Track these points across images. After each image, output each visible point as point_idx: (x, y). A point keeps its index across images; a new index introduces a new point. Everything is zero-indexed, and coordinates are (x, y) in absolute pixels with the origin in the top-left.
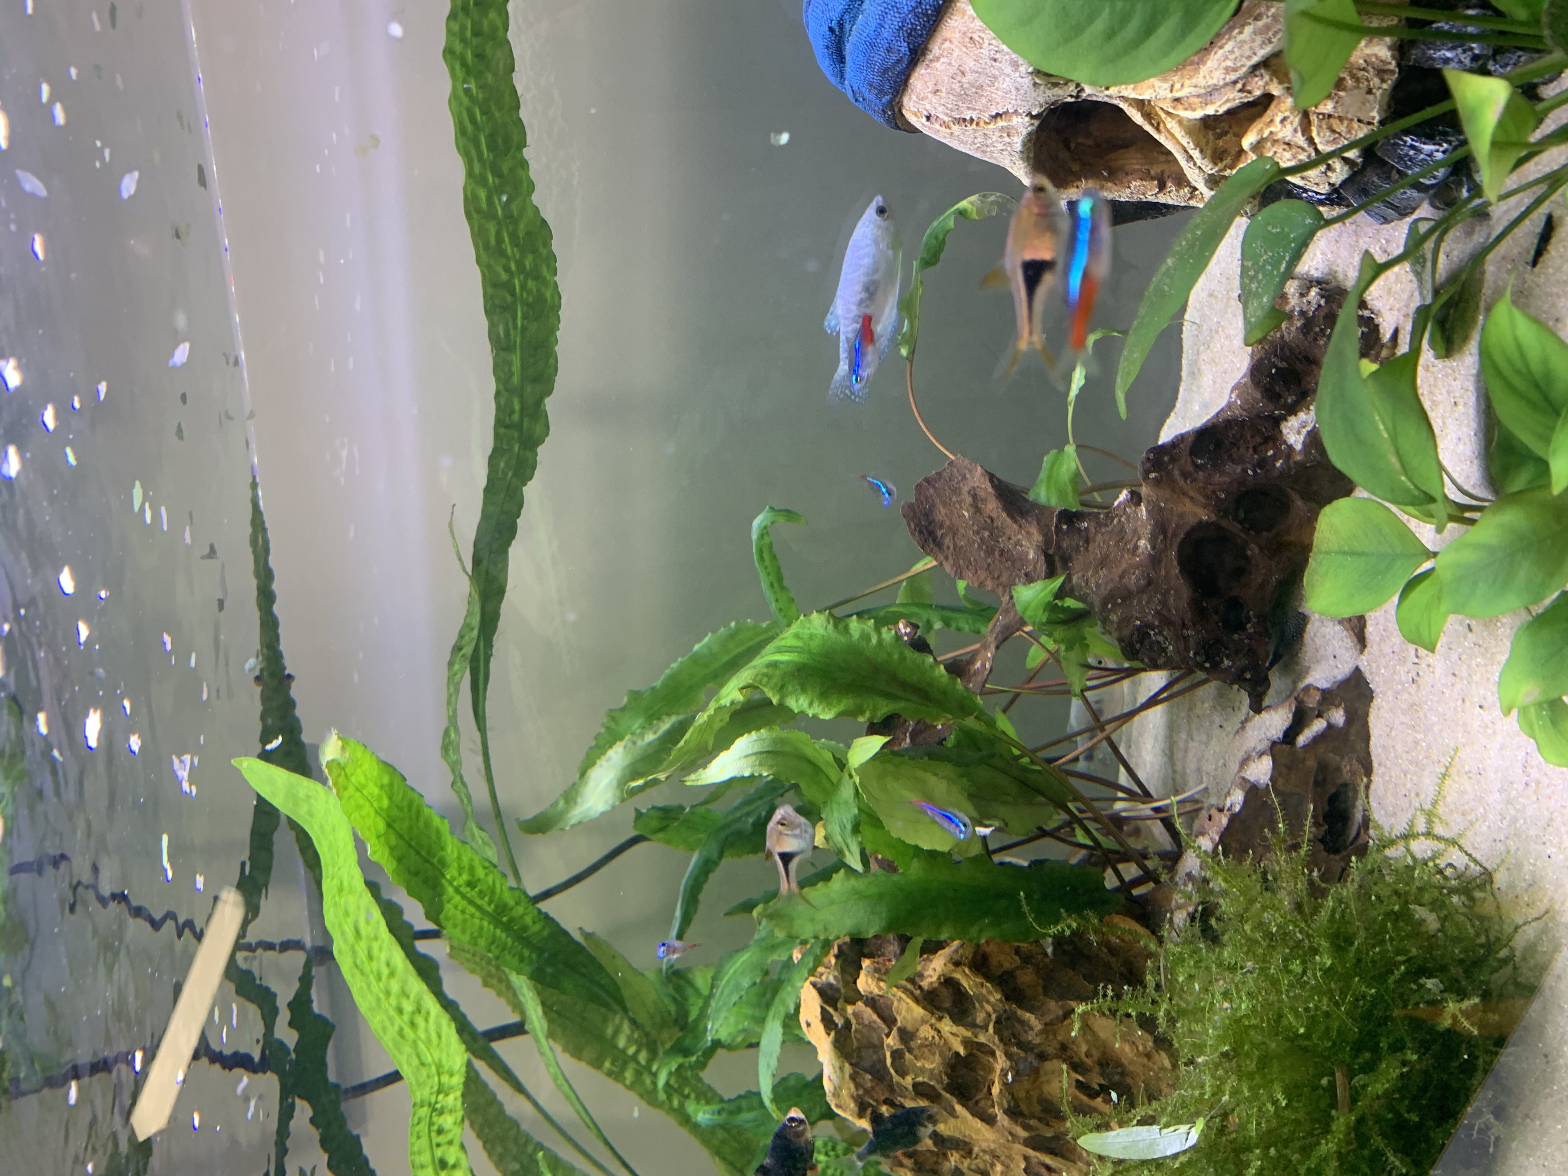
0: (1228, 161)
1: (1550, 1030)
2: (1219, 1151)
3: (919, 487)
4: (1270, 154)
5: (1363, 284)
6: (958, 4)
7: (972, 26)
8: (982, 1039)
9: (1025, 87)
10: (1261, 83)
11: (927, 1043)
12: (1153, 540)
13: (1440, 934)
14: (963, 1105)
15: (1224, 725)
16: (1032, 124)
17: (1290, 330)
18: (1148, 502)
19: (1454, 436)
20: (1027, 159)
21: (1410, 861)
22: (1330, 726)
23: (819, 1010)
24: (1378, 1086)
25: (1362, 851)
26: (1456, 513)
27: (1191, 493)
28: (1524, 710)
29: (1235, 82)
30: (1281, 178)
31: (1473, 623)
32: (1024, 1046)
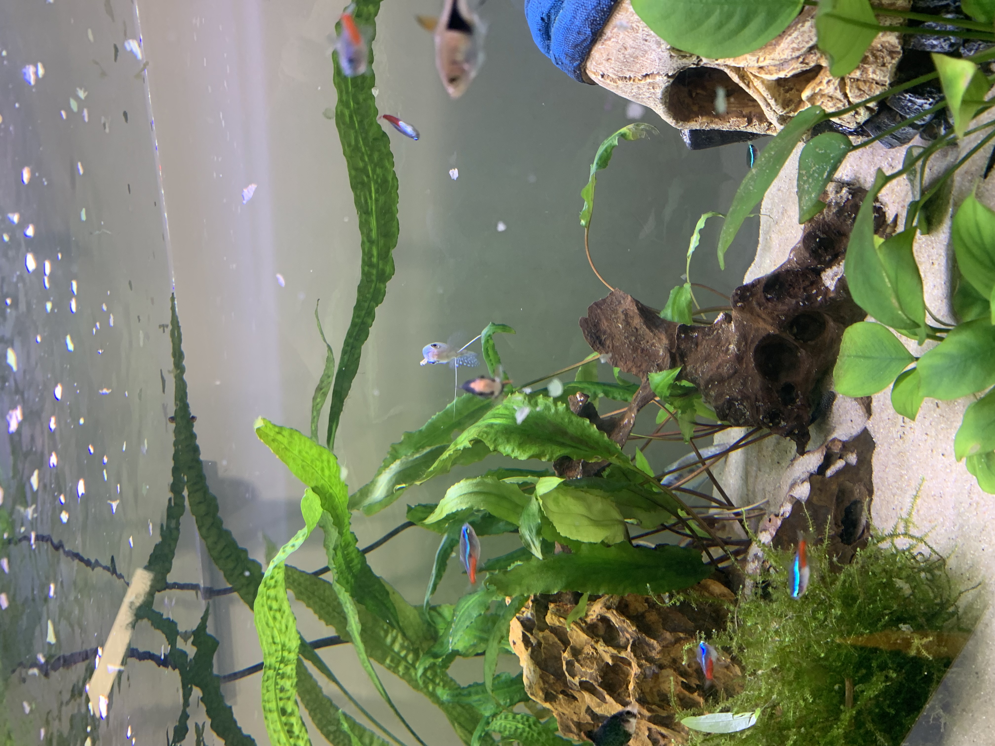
0: (792, 107)
1: (980, 658)
2: (769, 729)
3: (591, 308)
4: (818, 104)
5: (876, 189)
6: (624, 5)
7: (632, 18)
8: (623, 655)
9: (665, 58)
10: (815, 58)
11: (589, 656)
12: (738, 345)
13: (911, 597)
14: (610, 696)
15: (780, 462)
16: (669, 81)
17: (829, 214)
18: (736, 321)
19: (931, 284)
20: (665, 103)
21: (894, 551)
22: (847, 464)
23: (521, 634)
24: (871, 692)
25: (864, 545)
26: (931, 333)
27: (764, 316)
28: (970, 458)
29: (798, 57)
30: (826, 119)
31: (940, 403)
32: (650, 660)
